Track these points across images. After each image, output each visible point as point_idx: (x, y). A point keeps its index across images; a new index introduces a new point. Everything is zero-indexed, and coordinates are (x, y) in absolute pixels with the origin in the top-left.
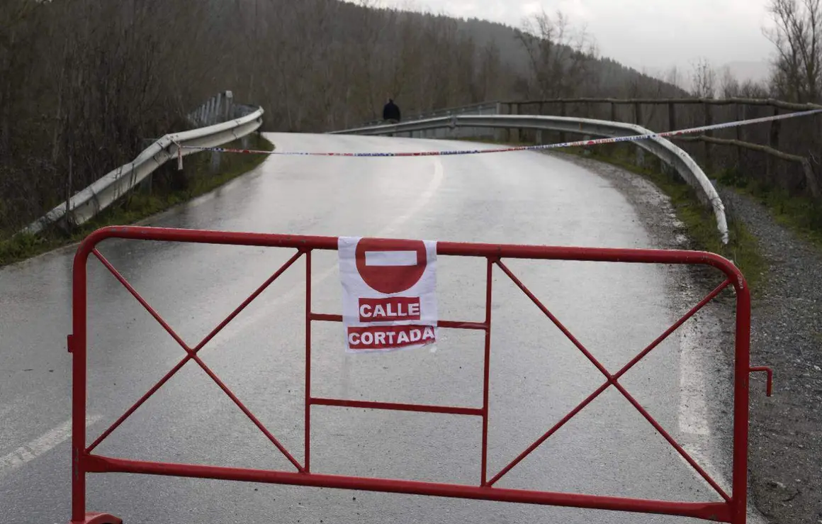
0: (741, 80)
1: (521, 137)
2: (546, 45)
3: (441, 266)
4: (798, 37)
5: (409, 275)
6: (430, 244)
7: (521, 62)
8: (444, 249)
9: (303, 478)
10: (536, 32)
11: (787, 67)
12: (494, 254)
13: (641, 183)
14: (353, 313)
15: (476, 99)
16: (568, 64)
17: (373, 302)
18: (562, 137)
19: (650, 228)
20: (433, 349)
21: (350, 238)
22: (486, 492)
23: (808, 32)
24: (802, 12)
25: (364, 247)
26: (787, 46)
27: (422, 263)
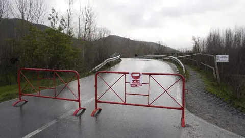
0: (188, 50)
1: (156, 58)
2: (160, 45)
3: (142, 76)
4: (196, 44)
5: (138, 77)
6: (141, 73)
7: (156, 48)
8: (143, 74)
9: (125, 104)
10: (158, 43)
11: (195, 48)
12: (150, 74)
13: (172, 64)
14: (131, 82)
15: (150, 53)
16: (163, 48)
17: (134, 81)
18: (162, 58)
19: (174, 71)
20: (141, 87)
21: (131, 72)
22: (149, 106)
23: (198, 43)
24: (197, 40)
25: (133, 73)
26: (195, 45)
27: (140, 75)
